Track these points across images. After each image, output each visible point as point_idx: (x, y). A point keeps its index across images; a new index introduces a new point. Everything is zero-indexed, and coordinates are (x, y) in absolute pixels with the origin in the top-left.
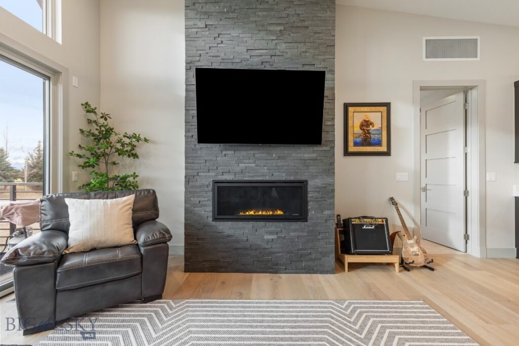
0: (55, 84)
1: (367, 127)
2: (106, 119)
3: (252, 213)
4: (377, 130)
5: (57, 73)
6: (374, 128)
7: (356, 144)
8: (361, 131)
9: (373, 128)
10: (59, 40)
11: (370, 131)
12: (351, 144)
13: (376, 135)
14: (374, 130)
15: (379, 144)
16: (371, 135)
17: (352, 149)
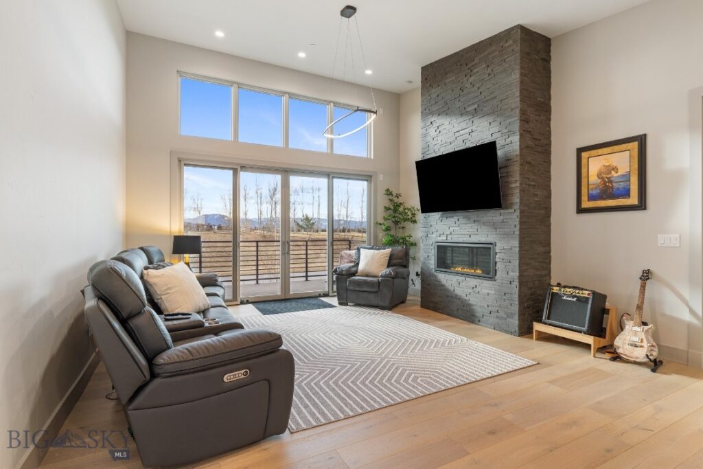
0: (371, 183)
1: (608, 174)
2: (398, 197)
3: (460, 269)
4: (623, 176)
5: (371, 176)
6: (619, 174)
7: (591, 198)
8: (600, 180)
9: (617, 175)
10: (372, 158)
11: (612, 179)
12: (584, 198)
13: (622, 183)
14: (618, 176)
15: (626, 194)
16: (614, 184)
17: (586, 204)
